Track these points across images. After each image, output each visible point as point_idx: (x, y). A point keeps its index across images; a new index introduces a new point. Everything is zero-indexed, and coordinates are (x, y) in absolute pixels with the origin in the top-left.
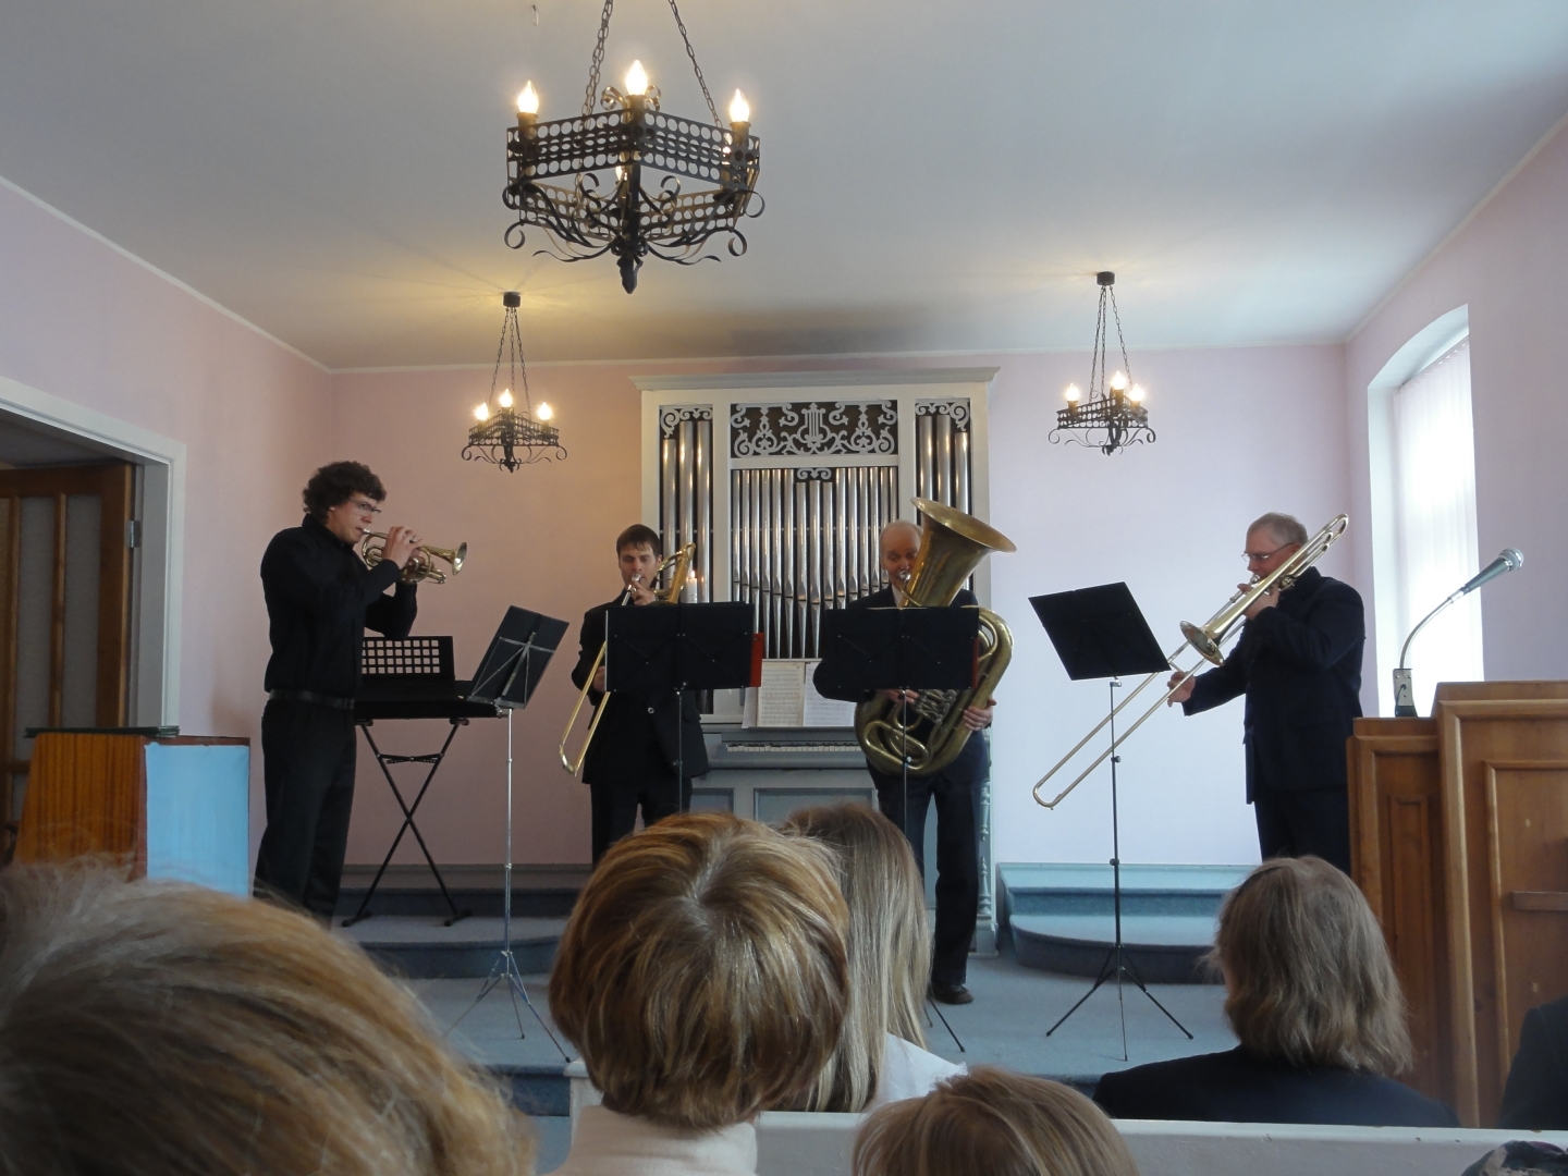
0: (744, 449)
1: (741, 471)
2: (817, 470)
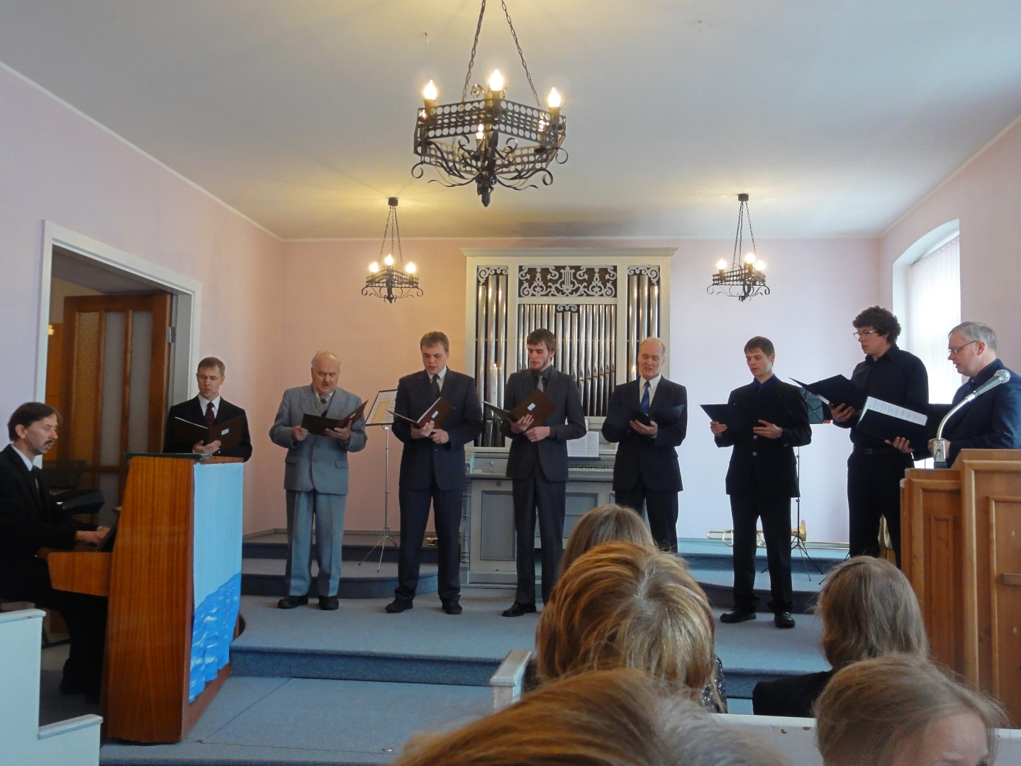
0: (526, 292)
1: (524, 305)
2: (569, 306)
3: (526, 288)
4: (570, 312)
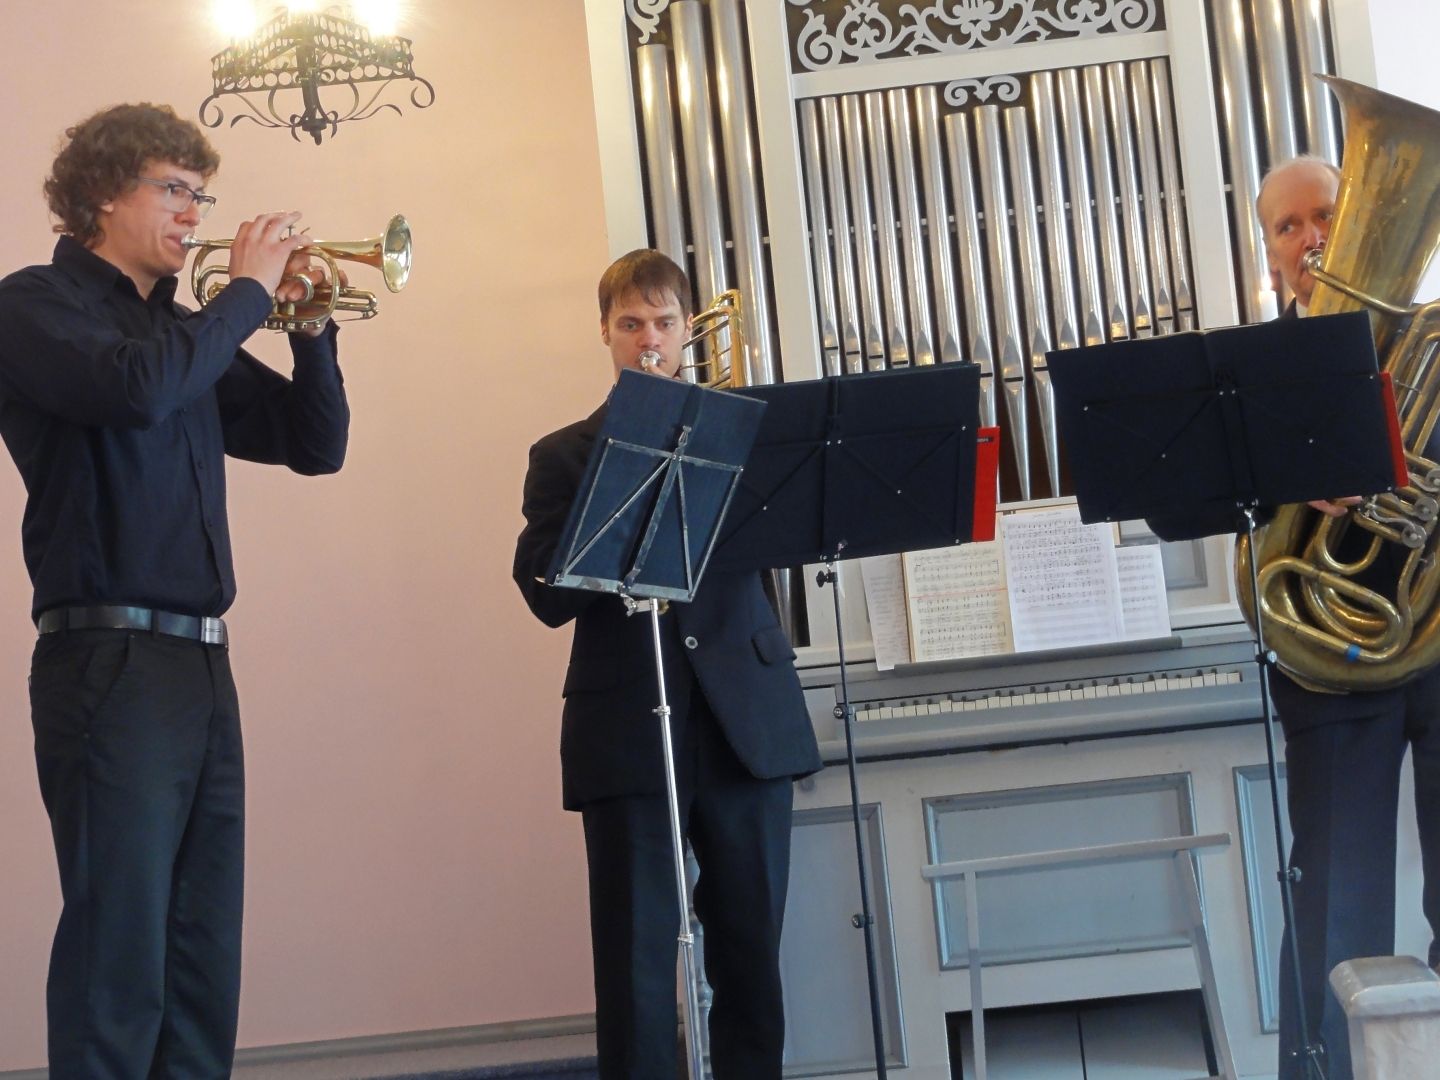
0: (819, 52)
1: (817, 100)
2: (988, 83)
3: (818, 33)
4: (994, 108)
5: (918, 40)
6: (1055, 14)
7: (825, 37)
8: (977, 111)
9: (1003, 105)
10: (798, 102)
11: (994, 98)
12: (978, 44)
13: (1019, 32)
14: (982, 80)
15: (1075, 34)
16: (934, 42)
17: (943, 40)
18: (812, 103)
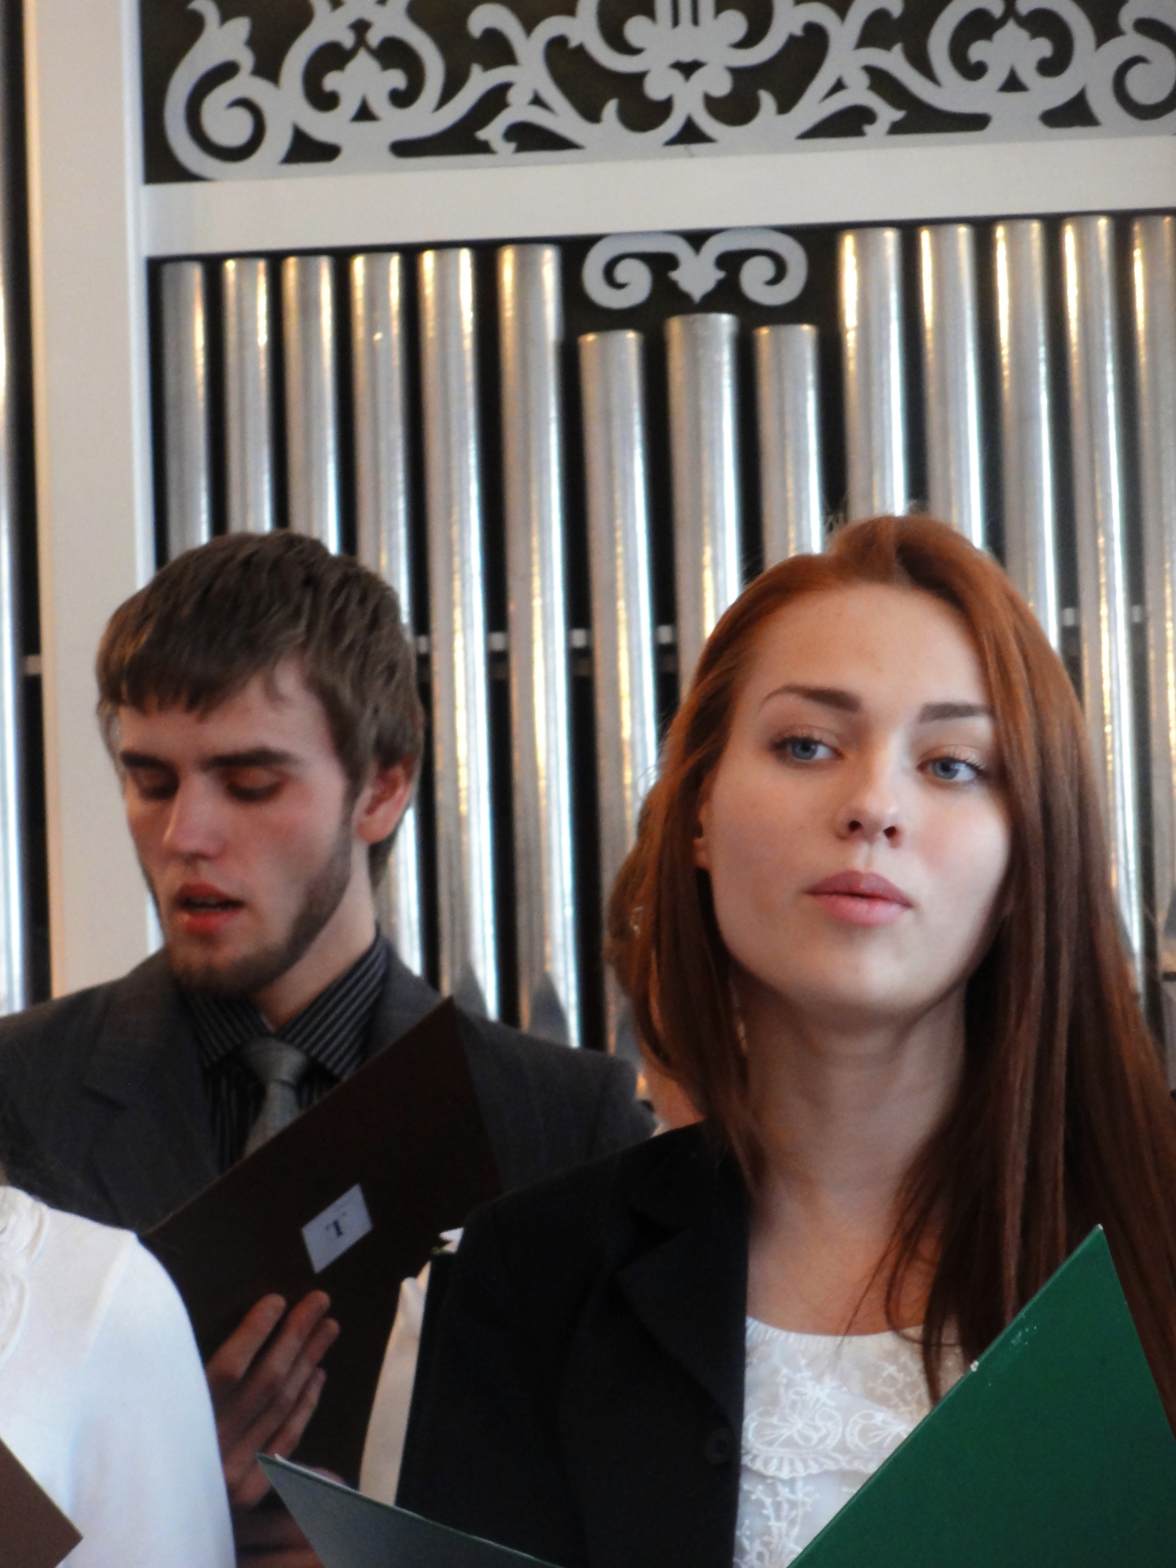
0: (228, 127)
1: (213, 265)
2: (714, 248)
3: (225, 71)
4: (725, 322)
5: (519, 110)
6: (921, 62)
7: (246, 84)
8: (676, 327)
9: (751, 316)
10: (156, 269)
11: (727, 296)
12: (690, 134)
13: (813, 106)
14: (697, 239)
15: (976, 122)
16: (563, 118)
17: (592, 114)
18: (195, 275)
